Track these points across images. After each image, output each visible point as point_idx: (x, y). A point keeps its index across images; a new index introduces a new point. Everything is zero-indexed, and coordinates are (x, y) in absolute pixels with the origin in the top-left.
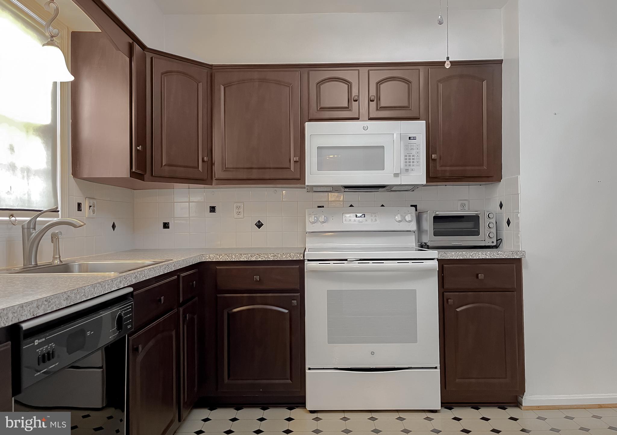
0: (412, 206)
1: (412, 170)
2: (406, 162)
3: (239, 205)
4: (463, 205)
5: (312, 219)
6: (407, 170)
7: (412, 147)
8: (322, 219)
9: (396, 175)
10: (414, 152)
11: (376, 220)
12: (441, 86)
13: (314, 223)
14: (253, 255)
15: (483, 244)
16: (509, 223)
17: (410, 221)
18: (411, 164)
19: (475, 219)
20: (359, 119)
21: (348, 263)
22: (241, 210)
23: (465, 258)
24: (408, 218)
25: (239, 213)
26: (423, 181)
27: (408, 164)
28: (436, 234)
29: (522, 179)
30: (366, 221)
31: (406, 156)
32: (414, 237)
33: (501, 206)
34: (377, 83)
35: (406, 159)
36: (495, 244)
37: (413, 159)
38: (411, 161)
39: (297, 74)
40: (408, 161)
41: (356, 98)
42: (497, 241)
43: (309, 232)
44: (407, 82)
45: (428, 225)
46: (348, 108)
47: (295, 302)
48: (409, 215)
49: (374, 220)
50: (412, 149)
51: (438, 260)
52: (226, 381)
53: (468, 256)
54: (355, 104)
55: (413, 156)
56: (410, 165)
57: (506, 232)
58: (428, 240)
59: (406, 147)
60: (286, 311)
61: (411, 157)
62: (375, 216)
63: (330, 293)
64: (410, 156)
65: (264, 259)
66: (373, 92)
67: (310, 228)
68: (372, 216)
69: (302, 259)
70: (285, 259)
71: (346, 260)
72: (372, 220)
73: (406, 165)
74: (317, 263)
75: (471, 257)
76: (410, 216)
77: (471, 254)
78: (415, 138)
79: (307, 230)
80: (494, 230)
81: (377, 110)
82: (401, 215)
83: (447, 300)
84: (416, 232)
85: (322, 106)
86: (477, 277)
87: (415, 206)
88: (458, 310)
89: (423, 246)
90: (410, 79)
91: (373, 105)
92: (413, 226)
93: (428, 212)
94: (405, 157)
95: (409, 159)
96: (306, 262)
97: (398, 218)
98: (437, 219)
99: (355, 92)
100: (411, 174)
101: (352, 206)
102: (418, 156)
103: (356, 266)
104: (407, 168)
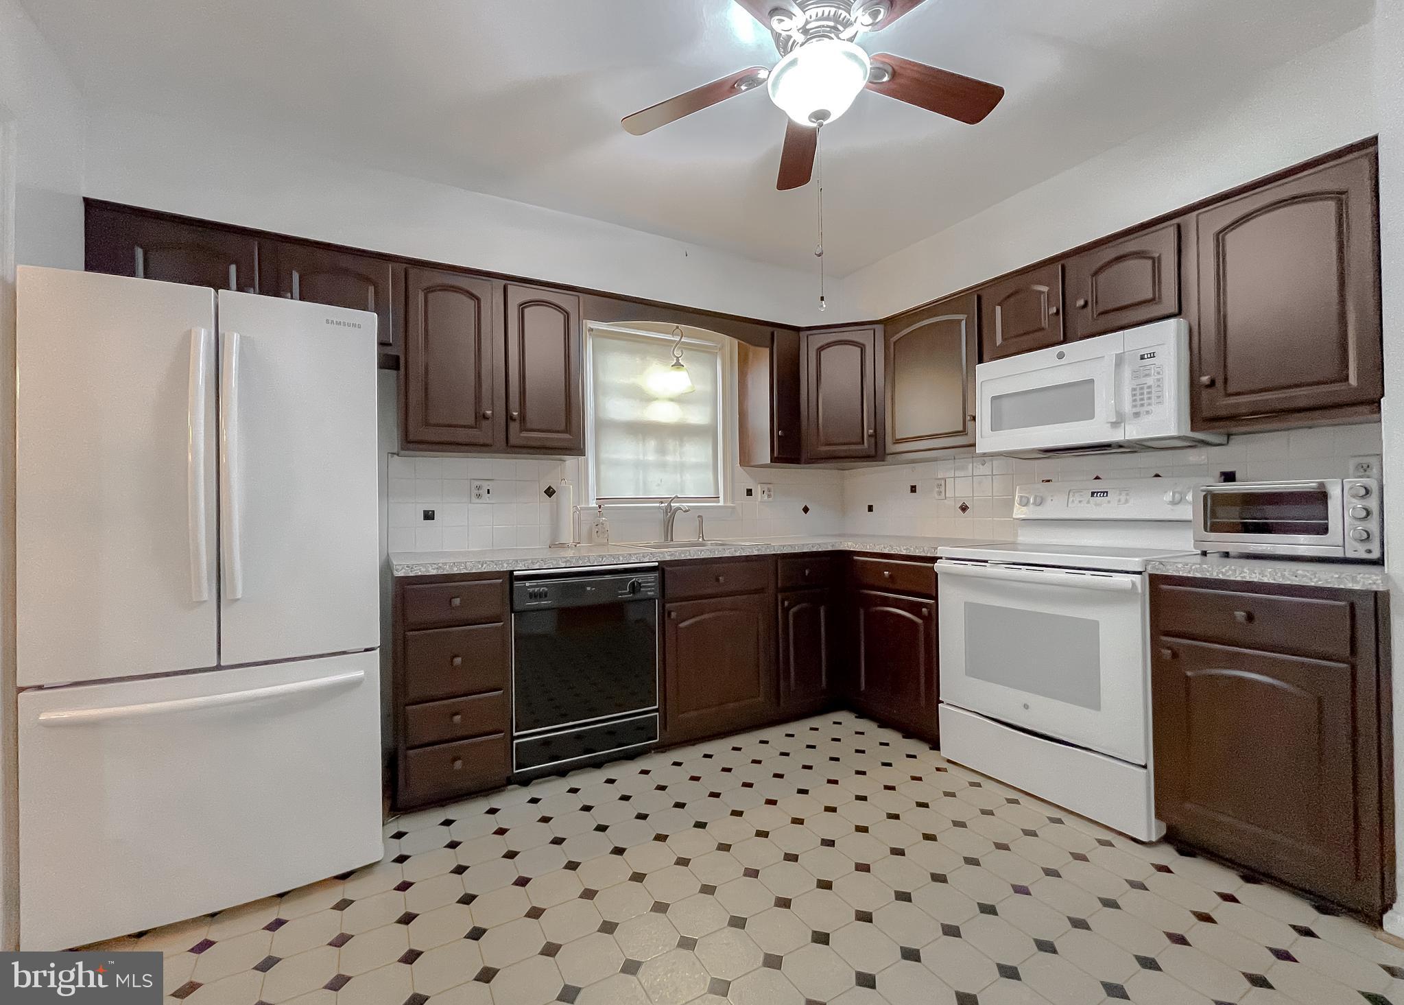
0: (1223, 473)
1: (1148, 412)
2: (1135, 400)
6: (1137, 415)
7: (1147, 372)
9: (1115, 425)
10: (1150, 381)
11: (1127, 501)
18: (1146, 401)
23: (1208, 575)
24: (1189, 496)
26: (1184, 429)
27: (1139, 403)
28: (1207, 528)
30: (1105, 503)
31: (1134, 389)
35: (1135, 395)
37: (1149, 393)
38: (1146, 396)
40: (1138, 398)
47: (925, 610)
49: (1123, 500)
50: (1147, 375)
53: (1215, 574)
55: (1149, 387)
56: (1142, 405)
59: (1136, 374)
60: (920, 621)
61: (1146, 391)
64: (1142, 388)
69: (938, 556)
70: (918, 554)
71: (986, 561)
72: (1119, 501)
73: (1135, 406)
75: (1221, 577)
77: (1224, 570)
78: (1152, 355)
82: (1175, 492)
87: (1231, 474)
94: (1132, 391)
95: (1140, 395)
96: (939, 561)
100: (1145, 420)
101: (1097, 478)
102: (1159, 386)
103: (1002, 571)
104: (1135, 410)
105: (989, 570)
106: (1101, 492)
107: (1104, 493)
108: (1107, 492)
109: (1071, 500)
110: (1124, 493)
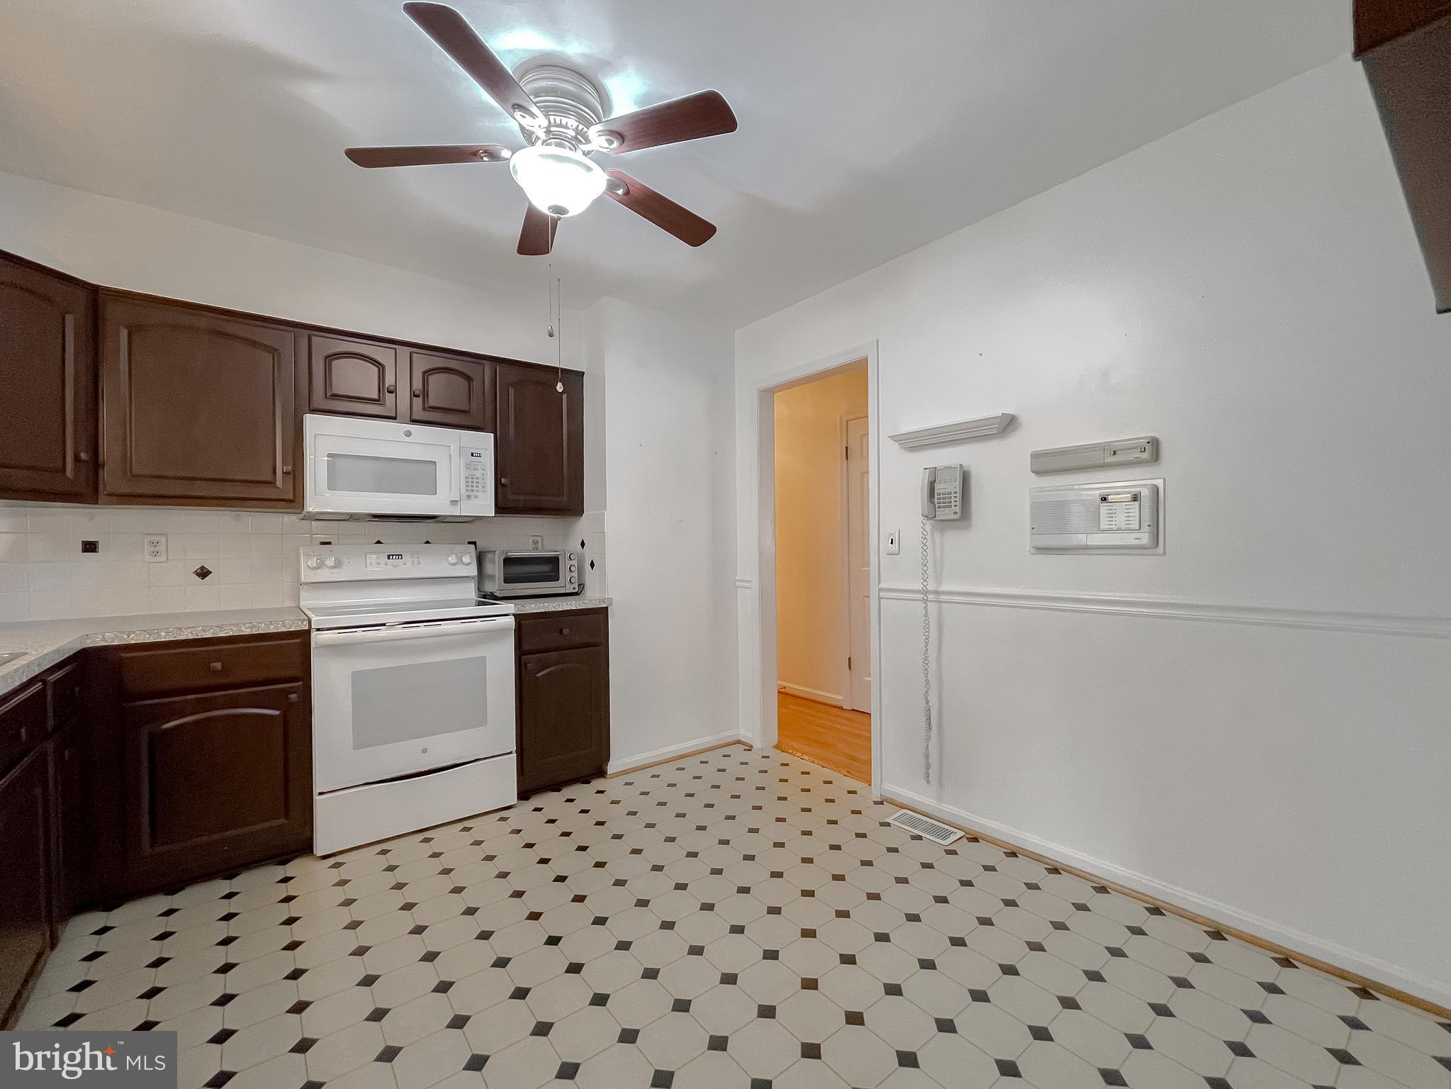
0: (470, 543)
1: (476, 497)
2: (467, 486)
3: (156, 539)
4: (535, 542)
5: (313, 562)
6: (469, 497)
7: (476, 466)
8: (330, 562)
9: (454, 502)
10: (478, 473)
11: (419, 563)
12: (512, 391)
13: (316, 568)
14: (208, 628)
15: (563, 591)
16: (592, 565)
17: (468, 564)
18: (475, 489)
19: (553, 562)
20: (396, 419)
21: (386, 629)
22: (162, 548)
23: (547, 610)
24: (466, 559)
25: (156, 554)
26: (491, 512)
27: (470, 488)
28: (506, 581)
29: (609, 515)
30: (404, 564)
31: (467, 478)
32: (473, 585)
33: (583, 544)
34: (424, 373)
35: (468, 482)
36: (576, 590)
37: (477, 483)
38: (475, 485)
39: (289, 335)
40: (470, 484)
41: (392, 388)
42: (579, 585)
43: (306, 584)
44: (468, 378)
45: (495, 568)
46: (378, 401)
47: (293, 697)
48: (468, 556)
49: (416, 562)
50: (475, 469)
51: (514, 615)
52: (147, 849)
53: (550, 608)
54: (389, 398)
55: (477, 478)
56: (472, 490)
57: (590, 576)
58: (497, 588)
59: (468, 467)
60: (276, 713)
61: (475, 480)
62: (418, 557)
63: (357, 676)
64: (472, 478)
65: (231, 634)
66: (418, 384)
67: (306, 576)
68: (413, 557)
69: (307, 628)
70: (274, 631)
71: (384, 625)
72: (413, 562)
73: (467, 490)
74: (334, 633)
75: (554, 610)
76: (469, 558)
77: (555, 606)
78: (479, 455)
79: (303, 579)
80: (575, 574)
81: (424, 409)
82: (457, 556)
83: (526, 664)
84: (476, 579)
85: (335, 392)
86: (561, 632)
87: (474, 543)
88: (538, 675)
89: (487, 597)
90: (471, 375)
91: (418, 402)
92: (473, 571)
93: (497, 552)
95: (472, 483)
96: (313, 634)
97: (452, 559)
98: (508, 561)
99: (389, 380)
100: (474, 501)
101: (379, 542)
102: (483, 479)
103: (400, 631)
104: (468, 493)
105: (383, 633)
106: (396, 555)
107: (398, 555)
108: (401, 555)
109: (368, 562)
110: (416, 556)
